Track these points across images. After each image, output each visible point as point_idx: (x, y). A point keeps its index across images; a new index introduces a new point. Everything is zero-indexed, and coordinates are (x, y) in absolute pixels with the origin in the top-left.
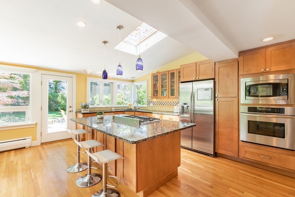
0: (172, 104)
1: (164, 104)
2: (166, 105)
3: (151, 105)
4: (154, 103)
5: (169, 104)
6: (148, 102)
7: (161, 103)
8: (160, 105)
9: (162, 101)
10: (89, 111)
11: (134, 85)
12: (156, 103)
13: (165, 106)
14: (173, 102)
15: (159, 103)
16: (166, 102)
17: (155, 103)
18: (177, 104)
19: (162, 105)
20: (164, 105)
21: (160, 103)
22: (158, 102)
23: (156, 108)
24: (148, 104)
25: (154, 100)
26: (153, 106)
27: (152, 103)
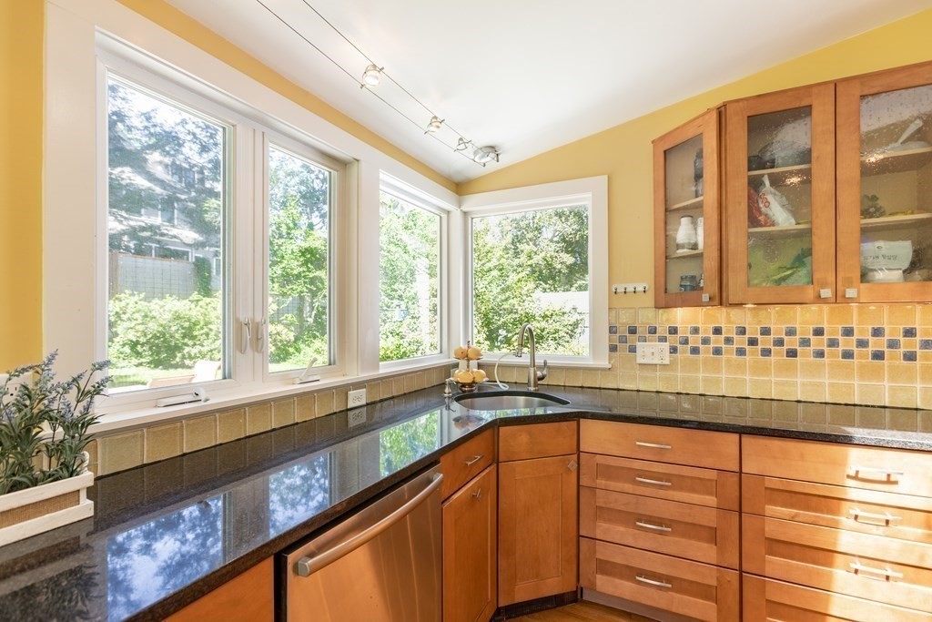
1: (793, 343)
3: (653, 351)
6: (612, 330)
7: (766, 341)
9: (778, 329)
12: (705, 341)
15: (741, 339)
19: (779, 356)
23: (701, 375)
24: (613, 349)
25: (682, 316)
26: (667, 361)
27: (663, 339)
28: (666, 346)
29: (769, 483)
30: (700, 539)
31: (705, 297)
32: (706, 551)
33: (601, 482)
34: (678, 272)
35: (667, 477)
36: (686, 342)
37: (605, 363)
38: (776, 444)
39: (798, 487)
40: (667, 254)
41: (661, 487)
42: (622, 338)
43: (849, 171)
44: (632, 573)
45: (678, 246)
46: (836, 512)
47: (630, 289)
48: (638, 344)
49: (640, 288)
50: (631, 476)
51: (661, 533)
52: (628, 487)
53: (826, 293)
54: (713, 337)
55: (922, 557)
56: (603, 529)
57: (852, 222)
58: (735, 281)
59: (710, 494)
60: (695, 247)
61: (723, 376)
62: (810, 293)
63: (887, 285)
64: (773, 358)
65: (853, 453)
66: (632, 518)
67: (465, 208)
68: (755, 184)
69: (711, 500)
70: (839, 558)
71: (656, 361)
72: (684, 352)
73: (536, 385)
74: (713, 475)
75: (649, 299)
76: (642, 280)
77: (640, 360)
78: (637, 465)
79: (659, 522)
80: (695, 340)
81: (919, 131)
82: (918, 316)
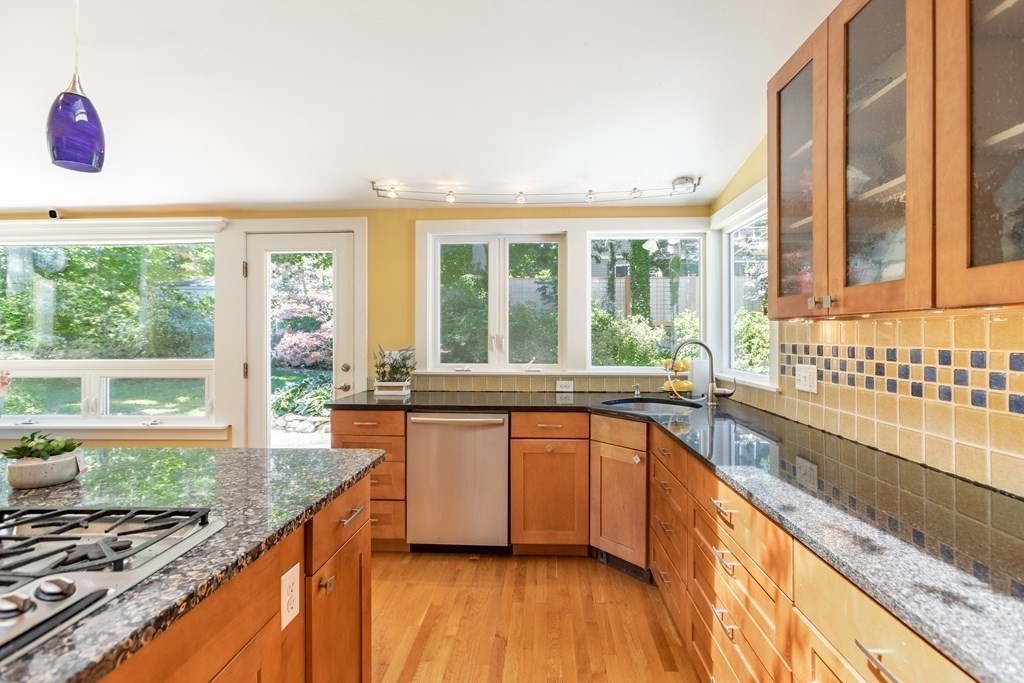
2: (946, 394)
3: (806, 376)
4: (828, 365)
6: (783, 348)
7: (892, 369)
8: (880, 391)
10: (406, 392)
11: (720, 231)
12: (843, 366)
13: (930, 400)
15: (870, 365)
16: (945, 358)
17: (835, 362)
19: (903, 395)
20: (917, 390)
21: (880, 370)
22: (861, 356)
23: (840, 411)
24: (783, 369)
26: (815, 389)
27: (813, 361)
28: (815, 370)
42: (789, 358)
48: (797, 366)
54: (848, 361)
64: (900, 395)
71: (809, 388)
72: (828, 379)
77: (797, 386)
80: (835, 364)
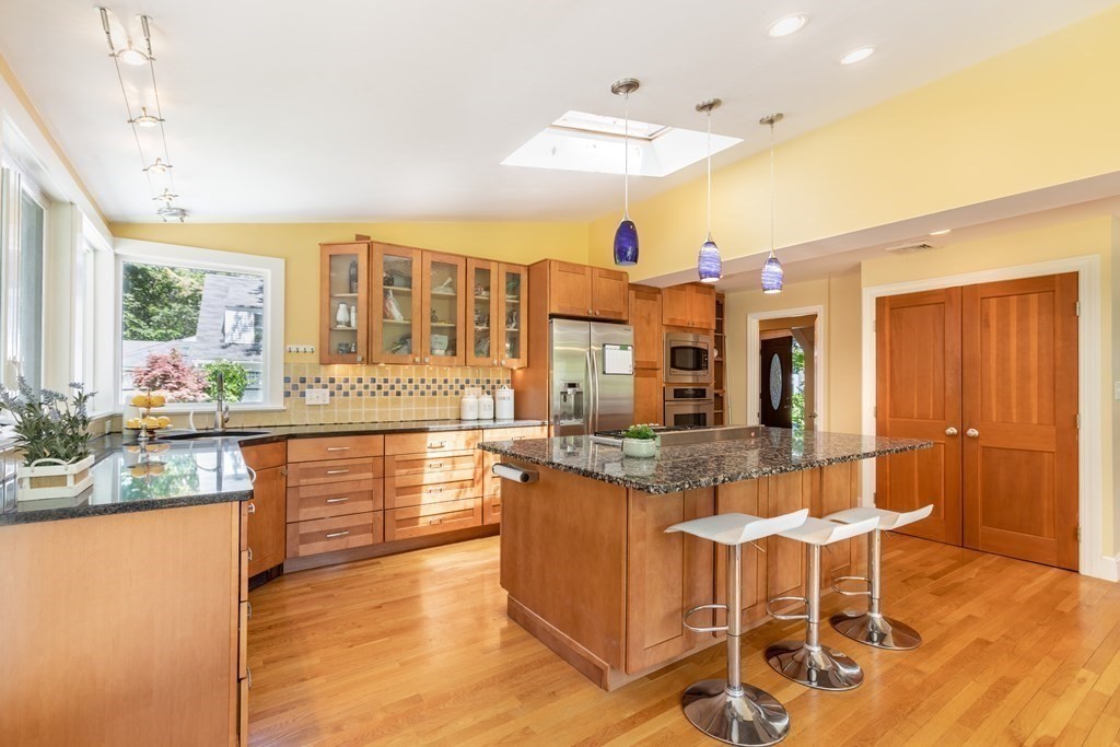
0: (440, 387)
1: (398, 387)
3: (317, 395)
5: (428, 387)
6: (287, 380)
8: (379, 397)
9: (392, 379)
12: (352, 387)
13: (404, 397)
14: (446, 381)
18: (462, 387)
19: (392, 396)
20: (398, 394)
22: (367, 382)
23: (350, 410)
24: (287, 394)
25: (338, 371)
26: (327, 402)
27: (325, 387)
28: (327, 391)
29: (397, 458)
30: (363, 500)
31: (359, 359)
32: (367, 505)
33: (303, 481)
34: (337, 340)
35: (346, 467)
36: (340, 388)
37: (280, 406)
38: (401, 436)
39: (409, 457)
40: (330, 328)
41: (343, 474)
42: (295, 386)
43: (427, 298)
44: (323, 535)
45: (338, 323)
46: (422, 466)
47: (301, 349)
48: (307, 391)
49: (309, 350)
50: (323, 471)
51: (342, 502)
52: (322, 480)
53: (418, 359)
54: (357, 385)
55: (451, 477)
56: (304, 513)
57: (428, 324)
58: (377, 349)
59: (368, 471)
60: (349, 324)
61: (363, 410)
62: (410, 360)
63: (439, 356)
64: (389, 397)
65: (430, 436)
66: (323, 500)
67: (118, 251)
68: (386, 292)
69: (370, 475)
70: (424, 487)
71: (320, 403)
72: (339, 395)
73: (223, 426)
74: (370, 460)
75: (315, 359)
76: (309, 343)
77: (308, 403)
78: (328, 464)
79: (341, 496)
80: (346, 387)
81: (450, 283)
82: (449, 374)
